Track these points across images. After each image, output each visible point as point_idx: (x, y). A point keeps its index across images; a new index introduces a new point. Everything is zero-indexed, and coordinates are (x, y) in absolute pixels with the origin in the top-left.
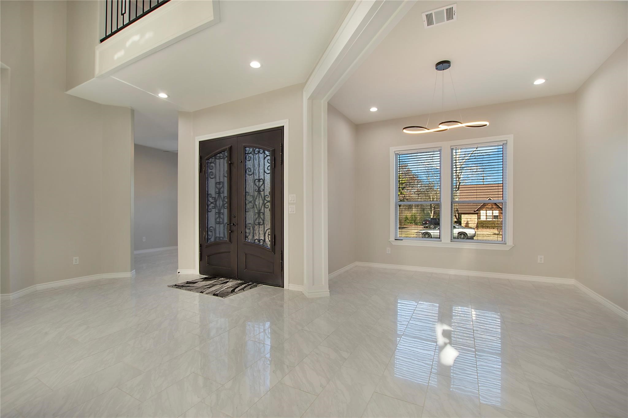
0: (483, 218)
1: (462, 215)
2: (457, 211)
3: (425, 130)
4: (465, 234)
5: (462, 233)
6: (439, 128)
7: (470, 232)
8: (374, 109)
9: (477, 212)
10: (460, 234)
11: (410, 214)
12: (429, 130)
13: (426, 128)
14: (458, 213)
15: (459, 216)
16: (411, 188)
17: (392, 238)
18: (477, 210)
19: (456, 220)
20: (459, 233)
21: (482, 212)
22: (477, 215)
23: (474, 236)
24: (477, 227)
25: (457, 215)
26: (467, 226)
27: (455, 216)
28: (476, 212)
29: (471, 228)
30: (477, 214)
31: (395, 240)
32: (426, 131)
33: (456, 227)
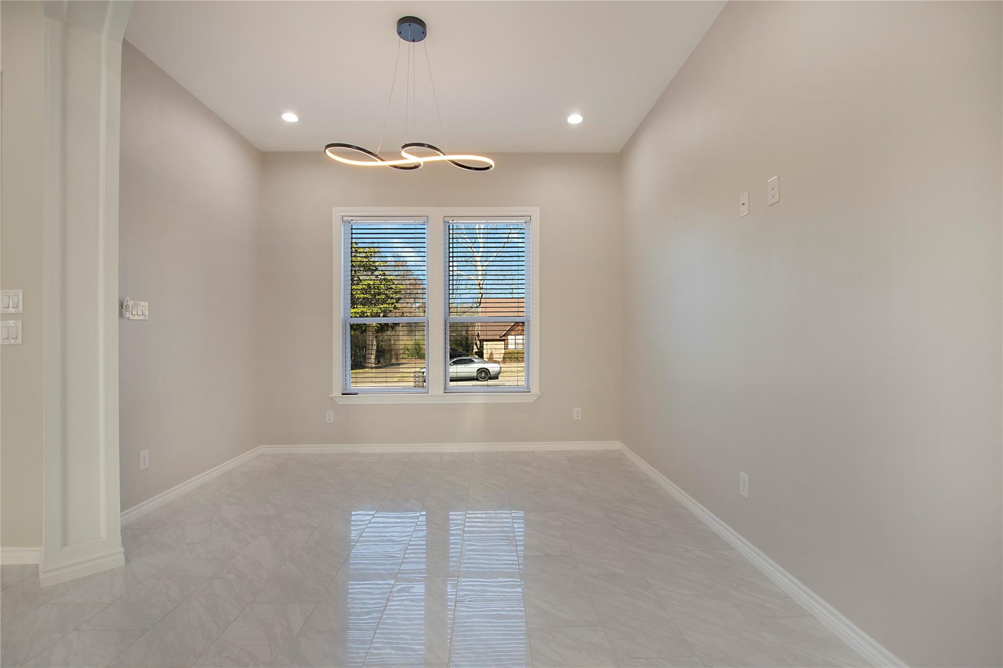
0: (511, 347)
1: (485, 343)
2: (478, 335)
3: (376, 161)
4: (486, 371)
5: (483, 369)
6: (403, 158)
7: (493, 368)
8: (290, 117)
9: (504, 338)
10: (480, 371)
11: (412, 342)
12: (384, 162)
13: (375, 155)
14: (480, 340)
15: (480, 345)
16: (412, 300)
17: (337, 393)
18: (504, 336)
19: (477, 350)
20: (478, 370)
21: (510, 337)
22: (503, 343)
23: (500, 373)
24: (504, 360)
25: (478, 343)
26: (491, 360)
27: (476, 344)
28: (502, 338)
29: (496, 362)
30: (504, 340)
31: (343, 394)
32: (379, 163)
33: (474, 361)
